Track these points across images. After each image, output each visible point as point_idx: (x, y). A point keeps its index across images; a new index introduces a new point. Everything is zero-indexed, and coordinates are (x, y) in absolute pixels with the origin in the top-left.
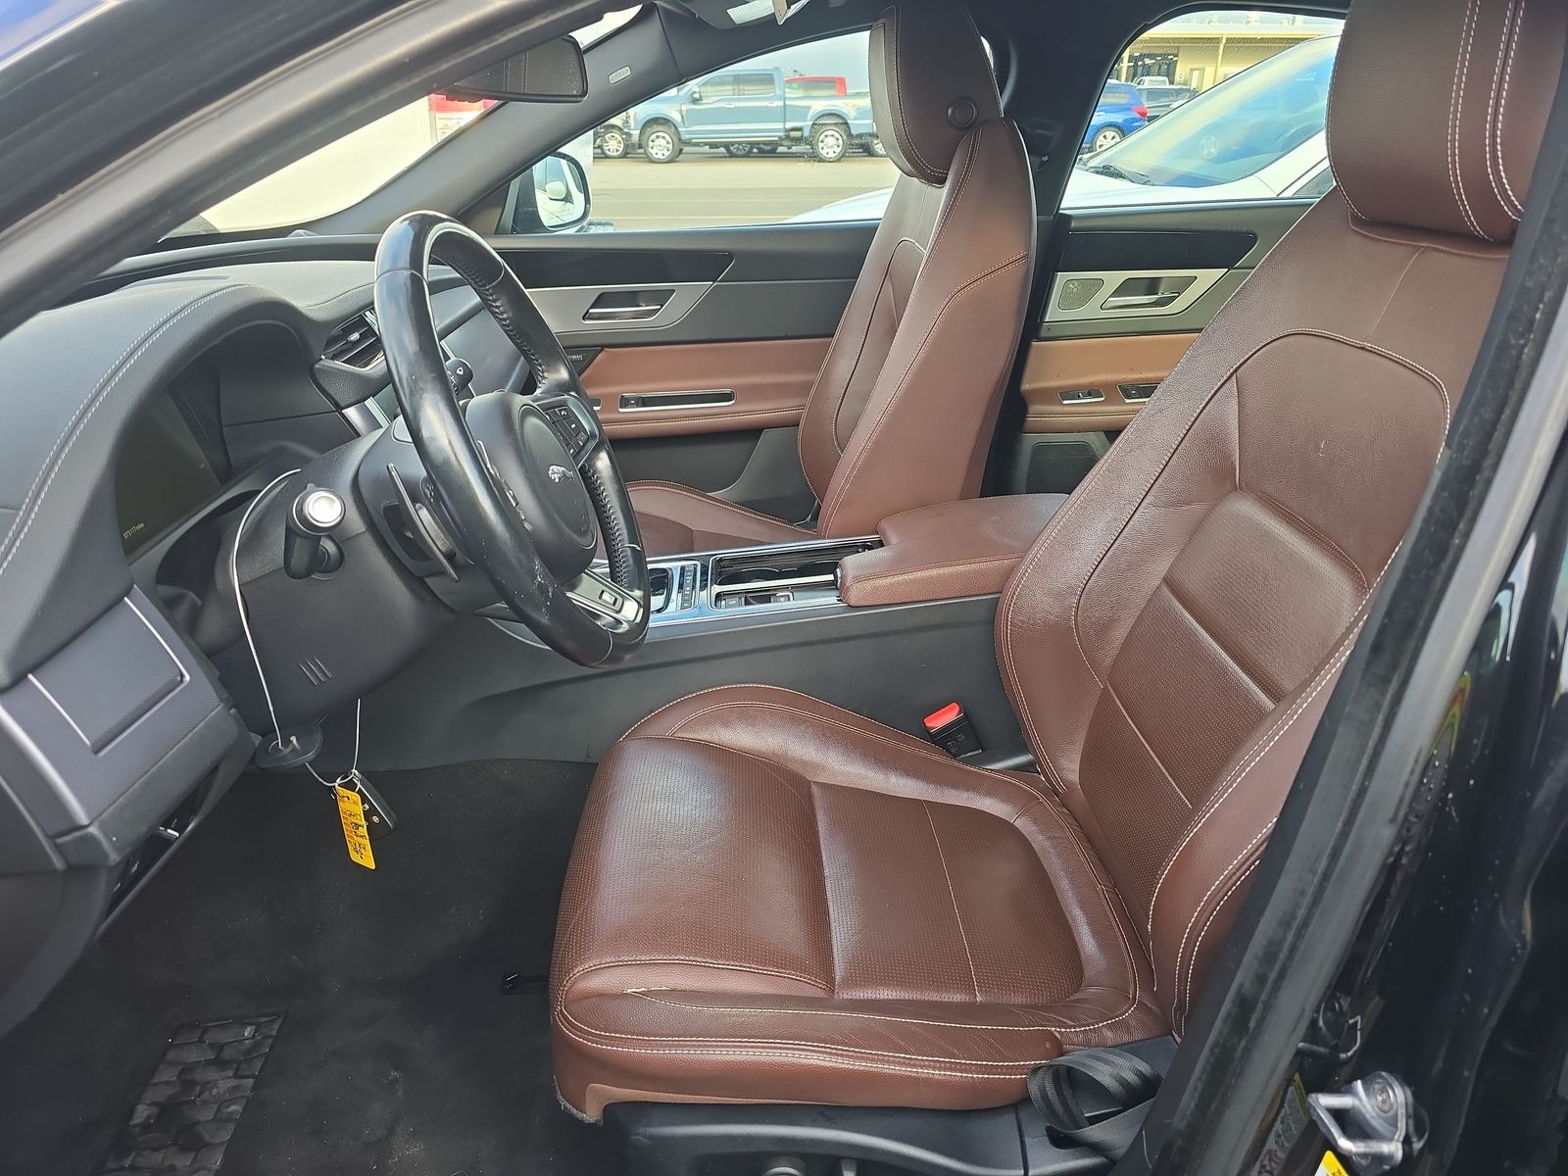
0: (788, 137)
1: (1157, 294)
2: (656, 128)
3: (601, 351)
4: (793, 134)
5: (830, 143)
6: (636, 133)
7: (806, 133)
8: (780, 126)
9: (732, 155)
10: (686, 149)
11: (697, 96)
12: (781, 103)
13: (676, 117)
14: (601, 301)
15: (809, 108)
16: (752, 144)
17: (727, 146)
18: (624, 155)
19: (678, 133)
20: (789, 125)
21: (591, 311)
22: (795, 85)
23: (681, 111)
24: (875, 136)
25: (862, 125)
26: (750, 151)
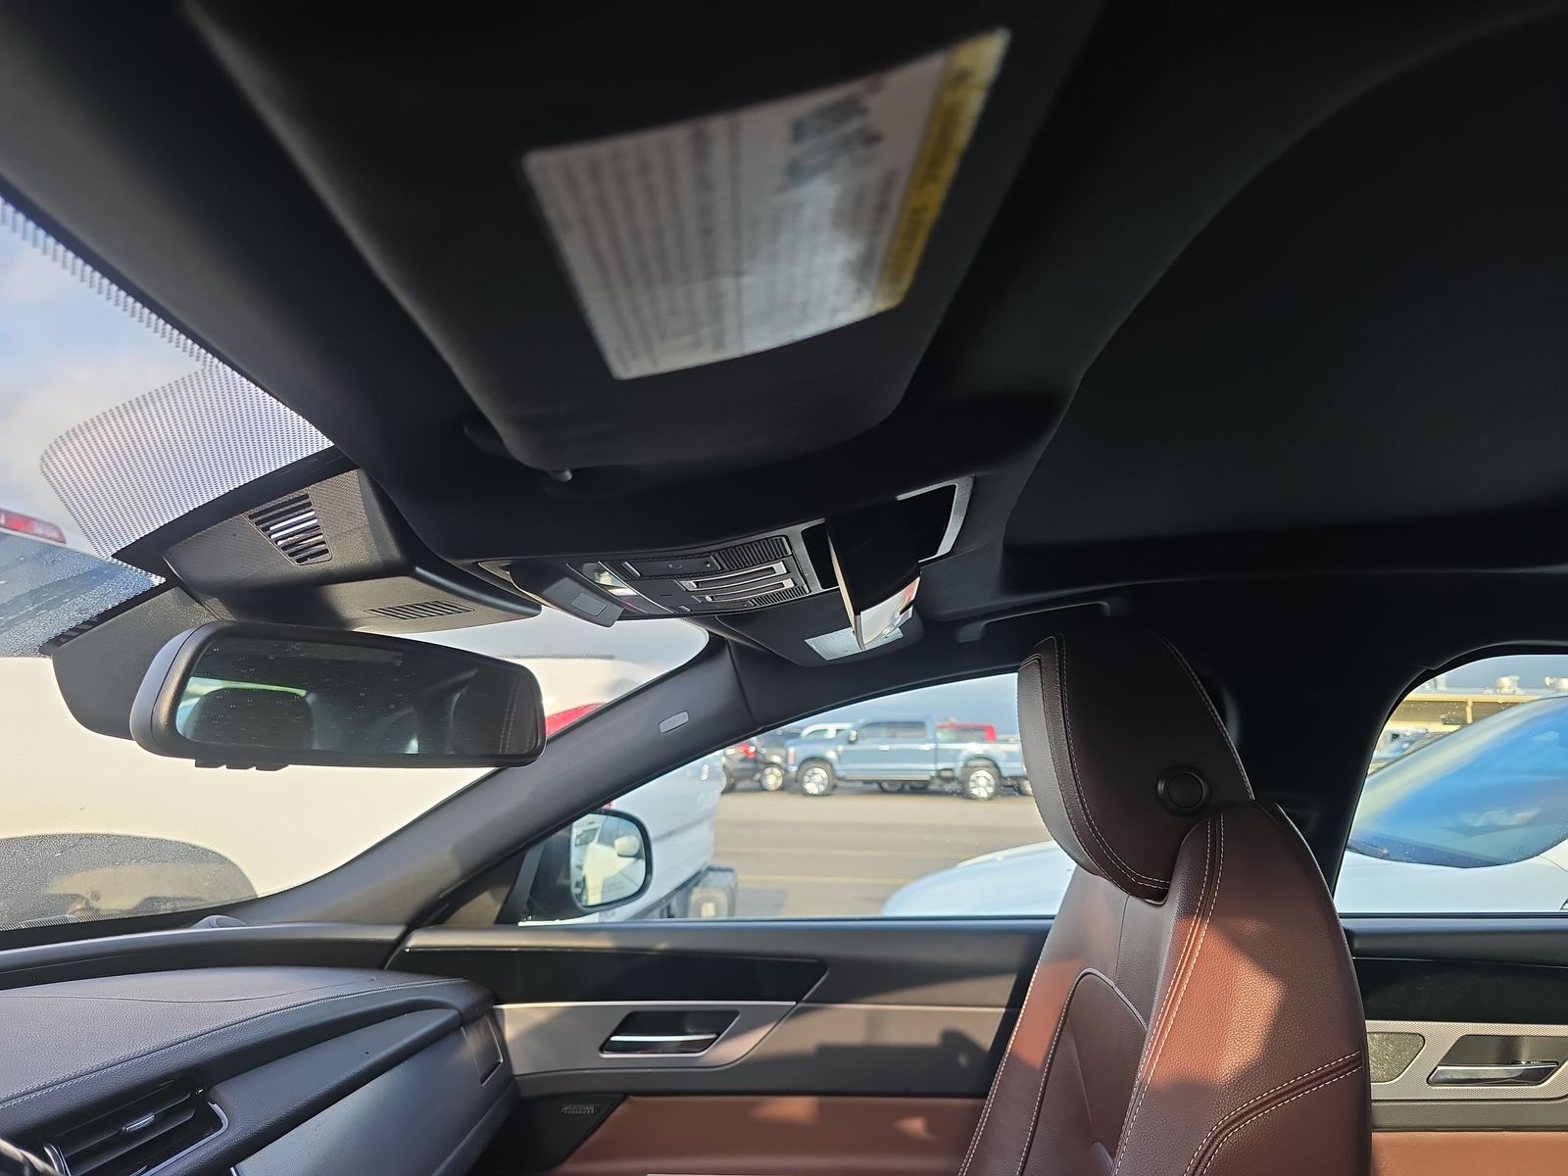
0: (939, 777)
1: (1516, 1062)
2: (812, 764)
3: (623, 1100)
4: (946, 774)
5: (982, 783)
6: (794, 769)
7: (958, 773)
8: (932, 766)
9: (883, 791)
10: (841, 784)
11: (853, 739)
12: (933, 746)
13: (831, 755)
14: (630, 1024)
15: (959, 751)
16: (905, 782)
17: (879, 782)
18: (782, 789)
19: (833, 769)
20: (940, 766)
21: (614, 1038)
22: (946, 730)
23: (837, 752)
24: (1026, 778)
25: (1014, 768)
26: (903, 786)
